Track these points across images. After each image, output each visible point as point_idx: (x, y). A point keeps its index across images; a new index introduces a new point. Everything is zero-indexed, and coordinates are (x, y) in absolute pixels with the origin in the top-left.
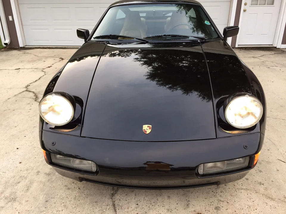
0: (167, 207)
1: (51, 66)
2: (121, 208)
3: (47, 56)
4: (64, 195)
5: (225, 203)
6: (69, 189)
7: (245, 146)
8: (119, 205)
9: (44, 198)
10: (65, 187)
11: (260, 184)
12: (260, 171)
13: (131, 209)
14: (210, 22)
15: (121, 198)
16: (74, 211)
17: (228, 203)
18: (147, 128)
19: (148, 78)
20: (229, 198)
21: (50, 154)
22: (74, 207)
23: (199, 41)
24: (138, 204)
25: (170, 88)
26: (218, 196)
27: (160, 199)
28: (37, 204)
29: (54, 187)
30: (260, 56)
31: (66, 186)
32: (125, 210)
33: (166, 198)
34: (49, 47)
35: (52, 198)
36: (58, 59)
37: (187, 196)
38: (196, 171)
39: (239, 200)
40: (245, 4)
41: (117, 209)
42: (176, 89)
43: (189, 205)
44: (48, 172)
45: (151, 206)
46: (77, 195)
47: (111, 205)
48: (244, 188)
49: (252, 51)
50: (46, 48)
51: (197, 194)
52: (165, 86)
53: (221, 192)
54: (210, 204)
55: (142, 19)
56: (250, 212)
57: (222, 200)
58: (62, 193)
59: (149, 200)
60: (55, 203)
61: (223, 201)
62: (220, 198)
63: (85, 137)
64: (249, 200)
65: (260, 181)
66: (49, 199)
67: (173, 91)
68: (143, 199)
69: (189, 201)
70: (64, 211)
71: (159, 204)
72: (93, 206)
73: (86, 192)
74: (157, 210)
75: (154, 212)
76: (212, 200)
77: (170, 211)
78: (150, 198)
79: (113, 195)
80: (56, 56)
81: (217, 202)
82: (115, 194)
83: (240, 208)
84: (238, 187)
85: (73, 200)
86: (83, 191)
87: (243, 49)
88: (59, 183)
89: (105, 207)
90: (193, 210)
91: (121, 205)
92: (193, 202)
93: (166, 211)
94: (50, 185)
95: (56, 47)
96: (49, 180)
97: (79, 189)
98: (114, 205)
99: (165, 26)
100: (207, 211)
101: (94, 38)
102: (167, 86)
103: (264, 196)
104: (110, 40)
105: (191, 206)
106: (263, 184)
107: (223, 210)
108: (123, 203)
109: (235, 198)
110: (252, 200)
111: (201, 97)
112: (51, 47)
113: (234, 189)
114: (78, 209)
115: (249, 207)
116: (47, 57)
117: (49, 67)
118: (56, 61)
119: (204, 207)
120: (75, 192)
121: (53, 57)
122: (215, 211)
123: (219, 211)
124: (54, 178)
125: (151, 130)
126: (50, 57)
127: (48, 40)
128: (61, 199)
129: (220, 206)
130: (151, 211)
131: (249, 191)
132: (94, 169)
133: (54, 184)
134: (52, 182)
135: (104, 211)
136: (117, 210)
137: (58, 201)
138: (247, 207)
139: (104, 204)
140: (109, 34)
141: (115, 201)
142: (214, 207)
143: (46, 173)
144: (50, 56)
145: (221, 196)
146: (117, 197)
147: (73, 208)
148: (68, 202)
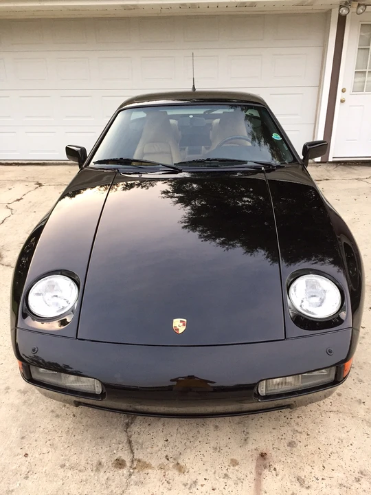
0: (213, 444)
1: (21, 199)
2: (142, 448)
3: (13, 179)
4: (50, 427)
5: (304, 436)
6: (57, 416)
7: (330, 351)
8: (138, 443)
9: (18, 433)
10: (51, 413)
11: (360, 402)
12: (361, 381)
13: (157, 449)
14: (281, 136)
15: (141, 430)
16: (67, 453)
17: (308, 435)
18: (179, 325)
19: (185, 227)
20: (311, 426)
21: (29, 366)
22: (66, 446)
23: (263, 168)
24: (167, 440)
25: (223, 244)
26: (293, 423)
27: (202, 430)
28: (8, 443)
29: (33, 413)
30: (368, 177)
31: (53, 411)
32: (148, 450)
33: (212, 428)
34: (16, 162)
35: (31, 432)
36: (33, 185)
37: (244, 426)
38: (255, 390)
39: (325, 431)
40: (343, 91)
41: (135, 448)
42: (234, 246)
43: (248, 440)
44: (22, 389)
45: (188, 443)
46: (70, 427)
47: (125, 442)
48: (334, 409)
49: (356, 167)
50: (11, 164)
51: (261, 420)
52: (214, 240)
53: (298, 417)
54: (280, 437)
55: (172, 121)
56: (342, 450)
57: (299, 430)
58: (47, 423)
59: (184, 432)
60: (36, 441)
61: (301, 433)
62: (296, 428)
63: (84, 340)
64: (341, 429)
65: (359, 397)
66: (26, 433)
67: (227, 249)
68: (175, 431)
69: (248, 433)
70: (50, 453)
71: (200, 439)
72: (97, 444)
73: (84, 421)
74: (198, 449)
75: (192, 453)
76: (284, 430)
77: (218, 450)
78: (186, 429)
79: (128, 425)
80: (29, 179)
81: (292, 433)
82: (132, 423)
83: (326, 443)
84: (325, 408)
85: (64, 435)
86: (80, 419)
87: (341, 165)
88: (41, 407)
89: (116, 446)
90: (254, 447)
91: (140, 441)
92: (254, 435)
93: (211, 451)
94: (27, 411)
95: (28, 162)
96: (25, 402)
97: (74, 416)
98: (130, 442)
99: (211, 132)
100: (275, 449)
101: (95, 163)
102: (218, 241)
103: (364, 422)
104: (121, 166)
105: (250, 441)
106: (364, 403)
107: (300, 446)
108: (144, 437)
109: (320, 426)
110: (346, 429)
111: (269, 260)
112: (20, 162)
113: (318, 412)
114: (73, 450)
115: (340, 441)
116: (13, 182)
117: (18, 200)
118: (30, 189)
119: (271, 444)
120: (67, 422)
121: (25, 181)
122: (288, 448)
123: (294, 449)
124: (33, 398)
125: (185, 327)
126: (18, 181)
127: (15, 151)
128: (46, 433)
129: (295, 440)
130: (189, 451)
131: (341, 415)
132: (98, 390)
133: (33, 409)
134: (30, 405)
135: (115, 452)
136: (135, 451)
137: (41, 436)
138: (337, 440)
139: (114, 441)
140: (119, 158)
141: (131, 436)
142: (285, 443)
143: (19, 391)
144: (19, 178)
145: (297, 424)
146: (135, 428)
147: (65, 449)
148: (57, 439)
